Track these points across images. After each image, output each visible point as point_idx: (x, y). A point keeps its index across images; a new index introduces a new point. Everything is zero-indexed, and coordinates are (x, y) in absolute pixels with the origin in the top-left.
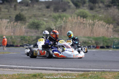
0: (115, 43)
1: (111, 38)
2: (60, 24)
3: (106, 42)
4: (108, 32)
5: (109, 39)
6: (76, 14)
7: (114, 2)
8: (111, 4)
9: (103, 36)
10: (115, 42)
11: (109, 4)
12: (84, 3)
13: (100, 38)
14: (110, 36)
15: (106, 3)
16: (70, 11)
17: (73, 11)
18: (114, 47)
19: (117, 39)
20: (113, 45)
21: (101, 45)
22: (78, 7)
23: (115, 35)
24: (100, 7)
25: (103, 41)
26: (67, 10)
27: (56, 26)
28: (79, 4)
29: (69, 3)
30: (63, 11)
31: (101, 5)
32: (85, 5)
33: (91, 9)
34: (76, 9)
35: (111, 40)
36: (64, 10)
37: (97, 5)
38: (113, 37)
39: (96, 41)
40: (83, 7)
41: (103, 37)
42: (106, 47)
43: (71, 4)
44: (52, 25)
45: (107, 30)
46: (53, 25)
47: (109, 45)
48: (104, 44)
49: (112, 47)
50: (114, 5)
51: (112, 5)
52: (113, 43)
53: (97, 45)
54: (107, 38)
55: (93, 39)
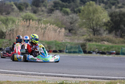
0: (68, 48)
1: (63, 42)
2: (12, 27)
3: (58, 46)
4: (59, 36)
5: (61, 44)
6: (22, 17)
7: (57, 6)
8: (53, 8)
9: (54, 40)
10: (68, 46)
11: (51, 7)
12: (27, 6)
13: (52, 42)
14: (62, 41)
15: (48, 6)
16: (14, 14)
17: (17, 14)
18: (67, 51)
19: (69, 43)
20: (65, 49)
21: (54, 49)
22: (21, 10)
23: (66, 40)
24: (43, 11)
25: (56, 45)
26: (11, 13)
27: (8, 29)
28: (22, 7)
29: (12, 6)
30: (6, 14)
31: (43, 8)
32: (28, 8)
33: (35, 12)
34: (19, 12)
35: (63, 44)
36: (8, 13)
37: (39, 8)
38: (65, 42)
39: (49, 45)
40: (26, 10)
41: (56, 41)
42: (58, 52)
43: (15, 7)
44: (3, 28)
45: (58, 34)
46: (5, 28)
47: (62, 49)
48: (56, 48)
49: (65, 51)
50: (57, 9)
51: (55, 9)
52: (65, 48)
53: (49, 49)
54: (59, 42)
55: (45, 43)
